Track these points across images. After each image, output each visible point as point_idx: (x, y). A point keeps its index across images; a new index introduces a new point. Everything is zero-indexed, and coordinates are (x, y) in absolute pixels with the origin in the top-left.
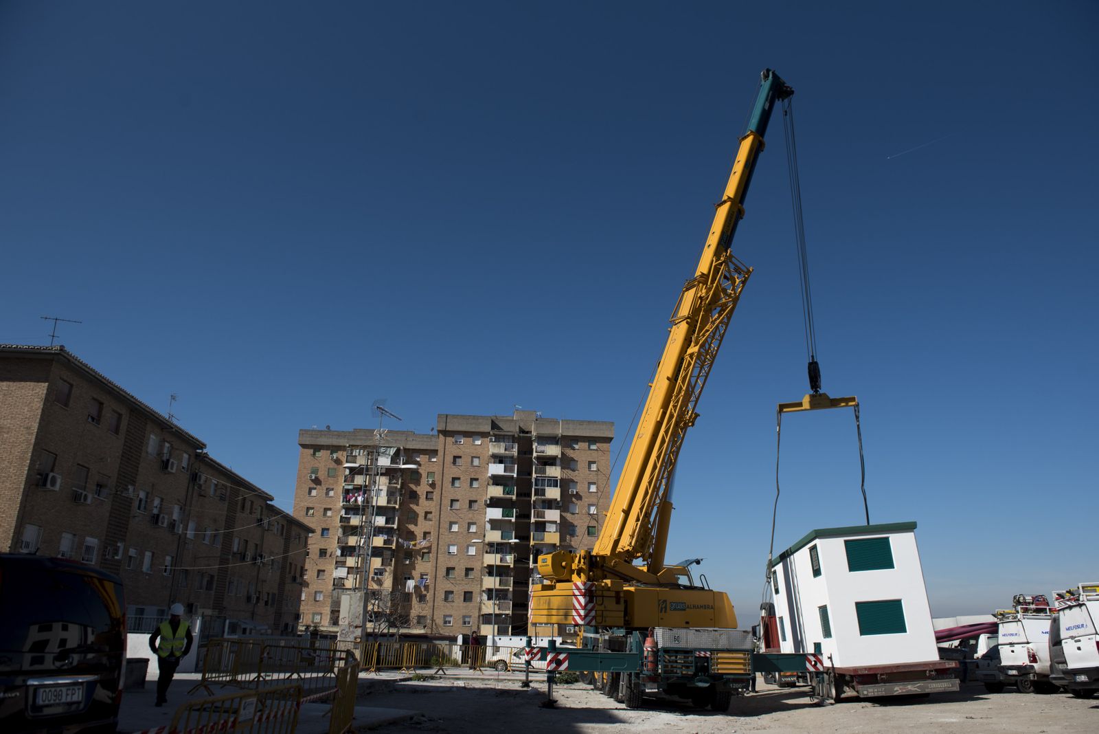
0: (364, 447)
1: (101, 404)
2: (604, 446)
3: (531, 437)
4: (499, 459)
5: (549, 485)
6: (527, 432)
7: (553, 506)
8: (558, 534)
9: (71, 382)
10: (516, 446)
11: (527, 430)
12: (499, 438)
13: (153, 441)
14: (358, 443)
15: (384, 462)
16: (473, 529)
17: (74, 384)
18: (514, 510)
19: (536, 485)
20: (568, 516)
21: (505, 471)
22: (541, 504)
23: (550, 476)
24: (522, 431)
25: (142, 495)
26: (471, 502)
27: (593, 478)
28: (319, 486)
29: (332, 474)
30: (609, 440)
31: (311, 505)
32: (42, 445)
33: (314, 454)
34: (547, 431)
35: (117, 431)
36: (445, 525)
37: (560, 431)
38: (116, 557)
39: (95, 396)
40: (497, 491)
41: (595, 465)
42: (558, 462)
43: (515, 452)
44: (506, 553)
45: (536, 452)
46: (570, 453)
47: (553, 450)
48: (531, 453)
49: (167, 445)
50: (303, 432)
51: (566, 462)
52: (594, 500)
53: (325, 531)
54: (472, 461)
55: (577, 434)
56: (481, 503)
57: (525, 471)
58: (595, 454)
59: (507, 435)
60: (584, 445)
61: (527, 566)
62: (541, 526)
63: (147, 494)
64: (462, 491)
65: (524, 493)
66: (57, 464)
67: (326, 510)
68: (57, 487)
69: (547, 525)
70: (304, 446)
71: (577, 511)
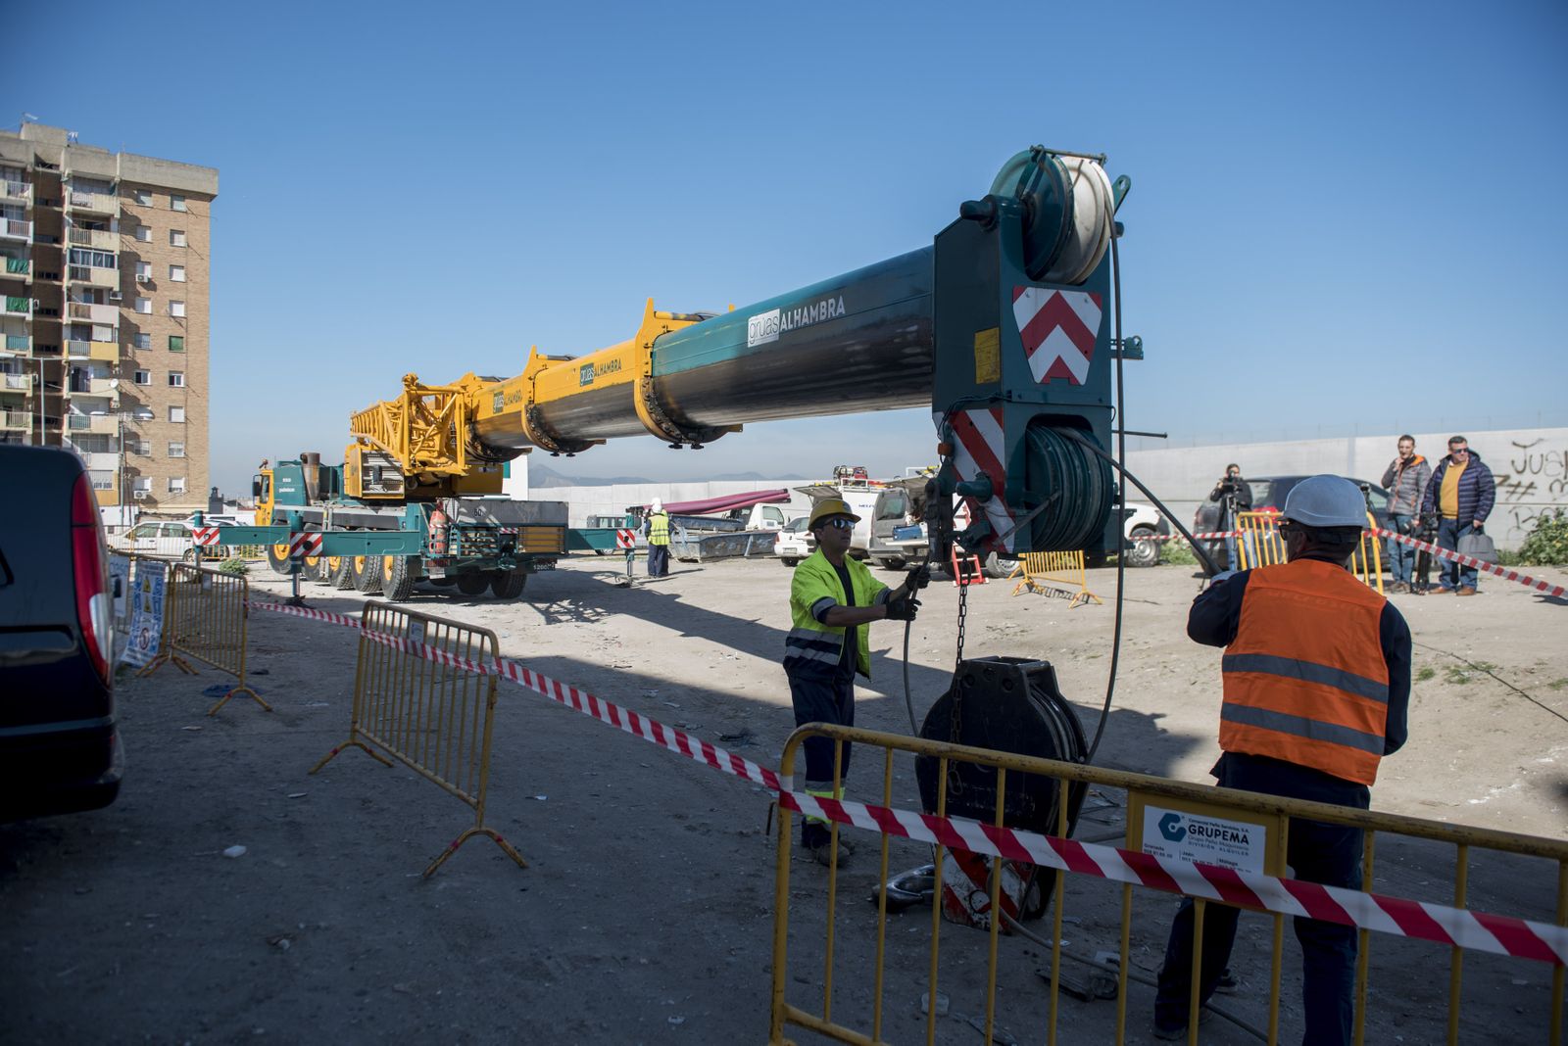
2: (199, 206)
3: (59, 177)
5: (98, 263)
6: (51, 166)
7: (105, 299)
8: (116, 346)
10: (31, 187)
11: (51, 162)
18: (31, 300)
19: (72, 260)
20: (132, 316)
21: (9, 231)
22: (82, 295)
23: (100, 247)
24: (39, 162)
27: (178, 258)
30: (210, 197)
34: (92, 168)
37: (117, 171)
41: (182, 237)
42: (114, 224)
43: (28, 195)
44: (16, 372)
45: (71, 203)
46: (134, 210)
47: (103, 204)
48: (60, 202)
51: (130, 225)
52: (178, 295)
55: (149, 182)
57: (48, 233)
58: (182, 218)
59: (10, 167)
60: (162, 200)
61: (57, 394)
62: (84, 331)
65: (50, 270)
69: (95, 328)
71: (148, 308)
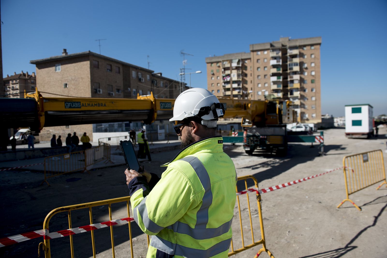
0: (227, 61)
1: (111, 65)
2: (318, 47)
3: (287, 48)
4: (274, 58)
5: (295, 65)
7: (297, 73)
8: (299, 84)
9: (98, 61)
10: (281, 52)
11: (285, 45)
12: (274, 50)
13: (134, 74)
14: (225, 59)
15: (234, 65)
16: (266, 85)
18: (281, 77)
19: (290, 66)
20: (303, 76)
21: (277, 63)
22: (292, 73)
23: (295, 62)
24: (283, 46)
25: (134, 90)
26: (265, 76)
27: (313, 61)
28: (214, 76)
29: (218, 71)
30: (320, 44)
31: (213, 83)
32: (93, 81)
33: (211, 66)
34: (293, 44)
35: (119, 72)
36: (256, 85)
37: (298, 44)
39: (108, 63)
40: (274, 70)
41: (314, 55)
42: (298, 56)
43: (280, 54)
44: (279, 92)
45: (289, 53)
46: (302, 51)
47: (295, 52)
48: (287, 53)
49: (139, 73)
50: (207, 58)
51: (301, 55)
52: (313, 69)
53: (218, 91)
54: (264, 61)
55: (305, 44)
56: (269, 75)
58: (313, 51)
59: (277, 48)
60: (308, 48)
61: (288, 96)
62: (292, 82)
63: (136, 90)
64: (261, 72)
65: (285, 70)
66: (100, 86)
67: (218, 84)
68: (101, 92)
69: (295, 81)
70: (208, 63)
71: (306, 74)
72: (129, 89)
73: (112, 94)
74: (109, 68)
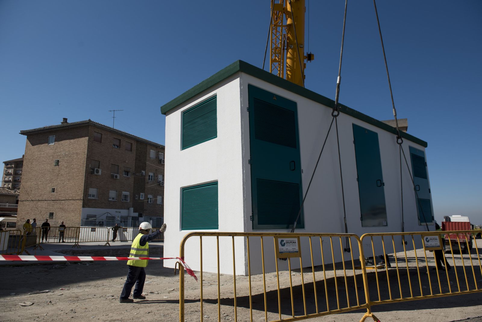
1: (120, 140)
9: (101, 133)
13: (152, 153)
17: (103, 133)
25: (151, 174)
32: (90, 158)
35: (131, 150)
38: (141, 199)
39: (115, 137)
63: (154, 173)
66: (100, 165)
68: (100, 173)
72: (144, 172)
73: (116, 177)
74: (118, 144)
